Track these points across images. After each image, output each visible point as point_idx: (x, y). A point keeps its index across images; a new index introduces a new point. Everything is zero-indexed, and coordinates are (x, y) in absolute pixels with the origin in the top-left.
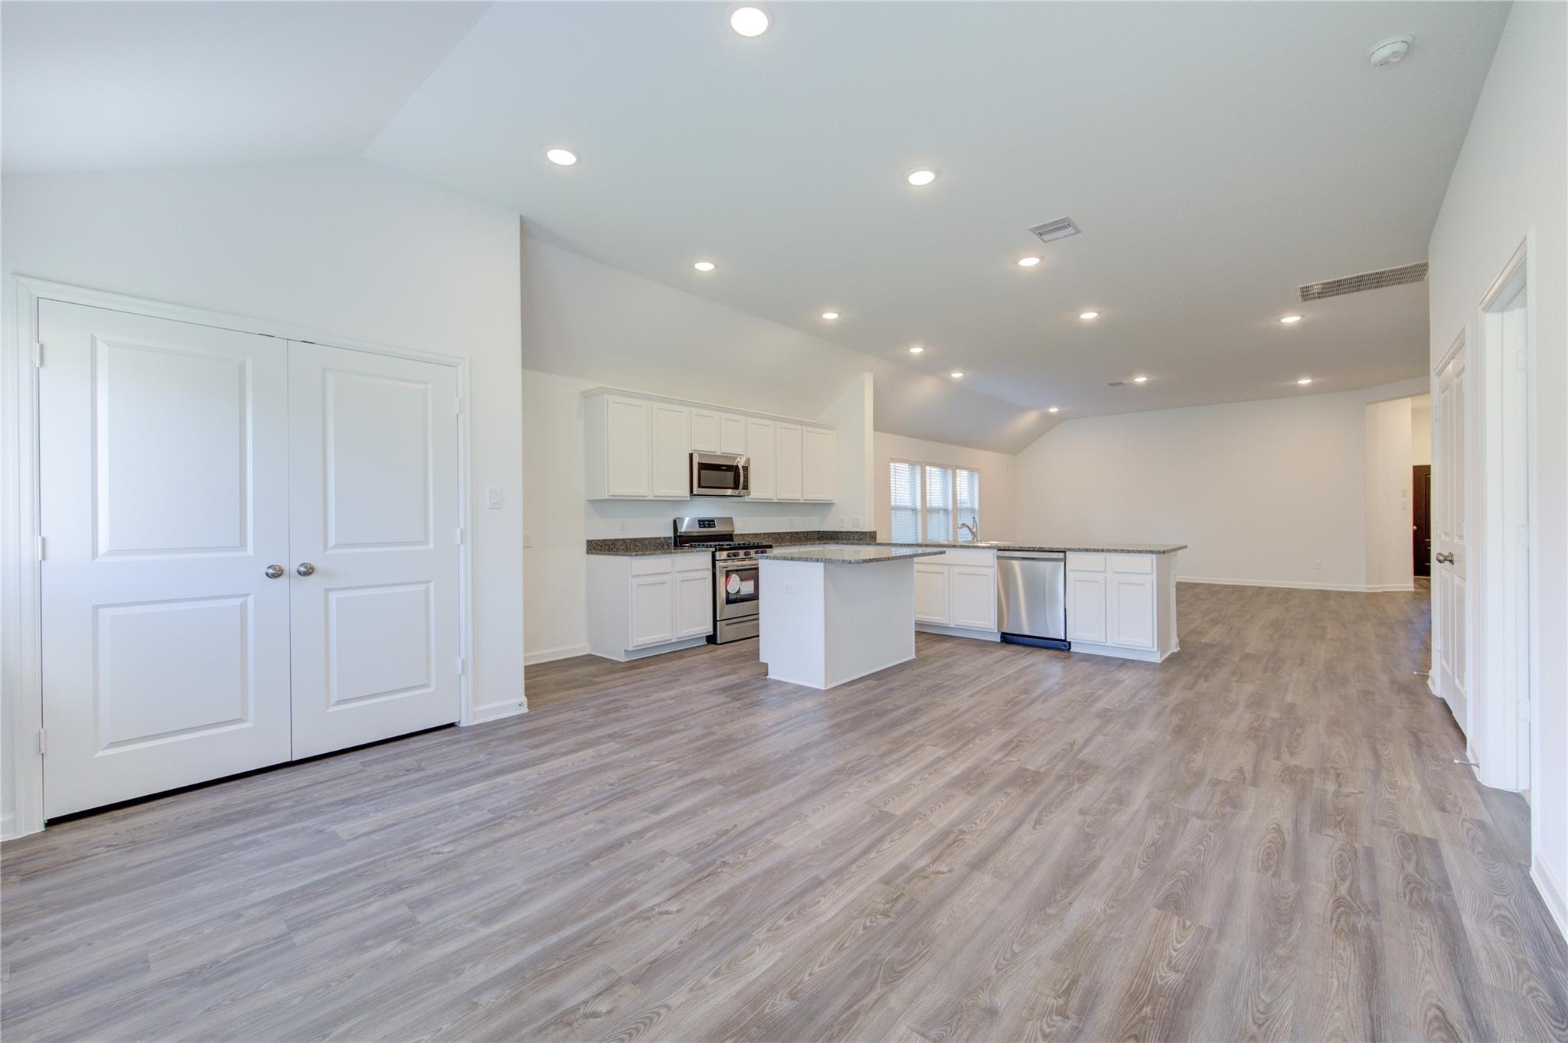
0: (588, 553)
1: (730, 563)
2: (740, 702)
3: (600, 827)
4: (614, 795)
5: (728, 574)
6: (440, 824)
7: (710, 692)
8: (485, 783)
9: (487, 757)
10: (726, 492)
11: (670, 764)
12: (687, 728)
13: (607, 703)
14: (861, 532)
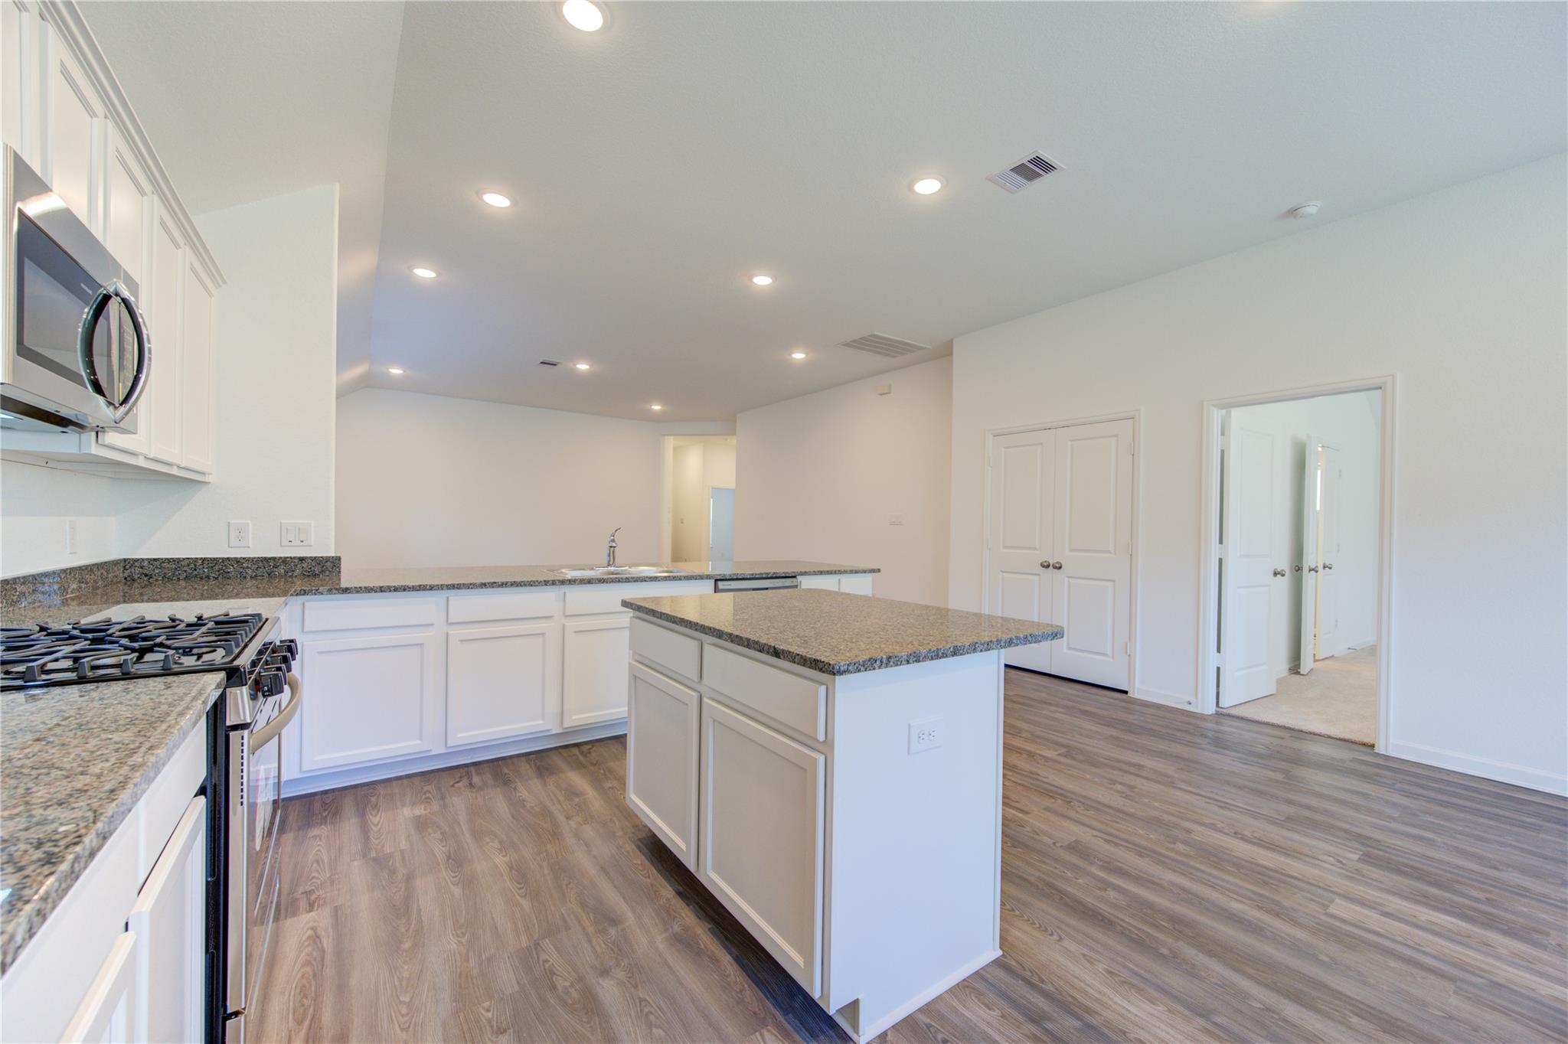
14: (314, 559)
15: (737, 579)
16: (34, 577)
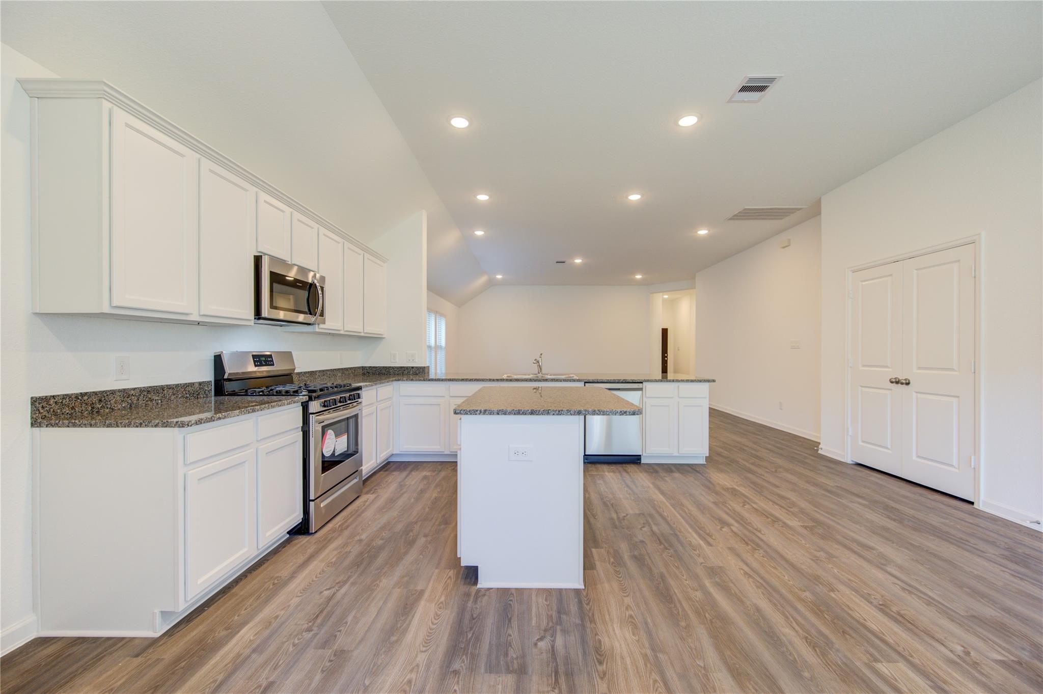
0: (32, 425)
1: (326, 415)
5: (324, 429)
10: (298, 317)
14: (416, 367)
15: (598, 382)
16: (323, 371)
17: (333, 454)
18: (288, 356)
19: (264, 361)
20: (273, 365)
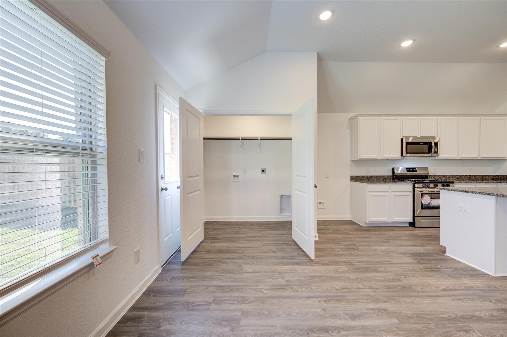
0: (351, 181)
1: (423, 189)
2: (422, 265)
3: (322, 313)
4: (335, 296)
5: (422, 195)
6: (269, 279)
7: (404, 254)
8: (290, 267)
9: (296, 255)
11: (369, 290)
12: (385, 271)
13: (350, 245)
17: (430, 203)
18: (426, 169)
19: (412, 170)
20: (416, 172)
